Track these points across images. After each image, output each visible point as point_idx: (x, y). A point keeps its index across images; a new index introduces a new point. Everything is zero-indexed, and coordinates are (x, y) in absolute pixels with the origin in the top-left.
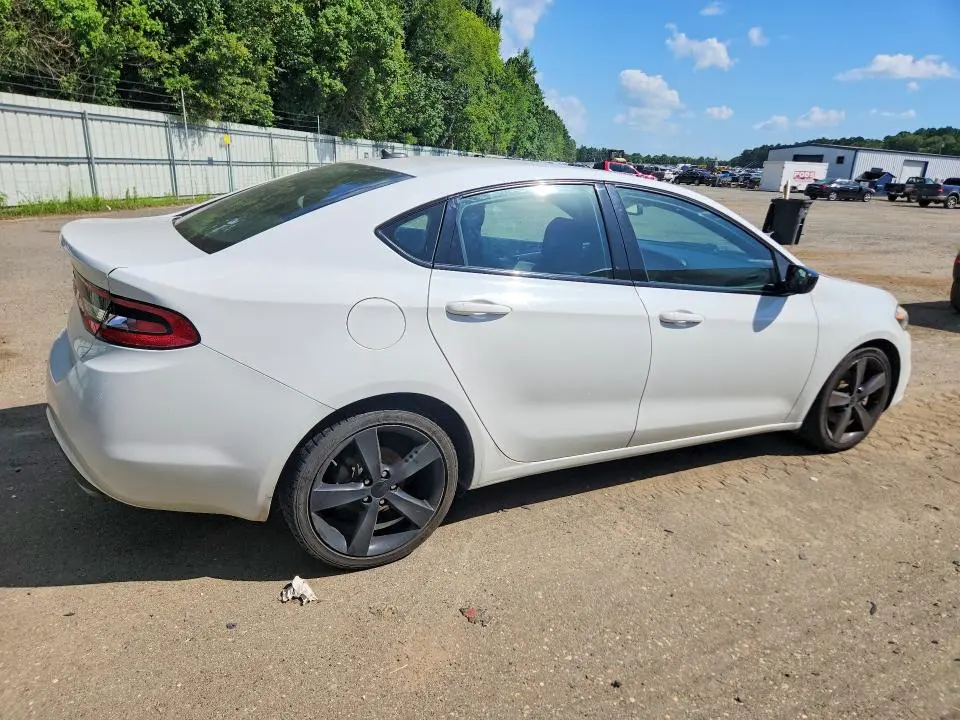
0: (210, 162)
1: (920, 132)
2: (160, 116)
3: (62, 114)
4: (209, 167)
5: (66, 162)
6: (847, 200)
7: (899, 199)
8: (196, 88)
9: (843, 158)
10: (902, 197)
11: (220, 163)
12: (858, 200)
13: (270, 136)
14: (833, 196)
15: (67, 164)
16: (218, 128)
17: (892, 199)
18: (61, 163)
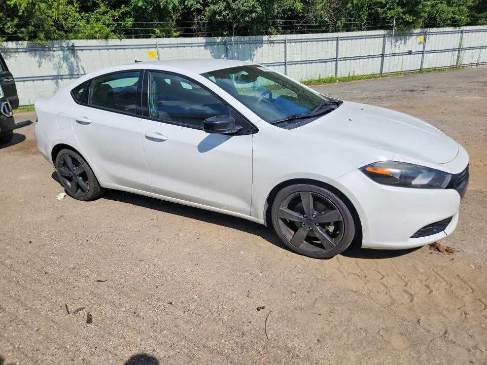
0: (410, 53)
2: (382, 32)
3: (327, 40)
4: (409, 56)
5: (326, 61)
8: (404, 13)
11: (416, 53)
13: (462, 32)
15: (325, 62)
16: (421, 33)
18: (323, 62)
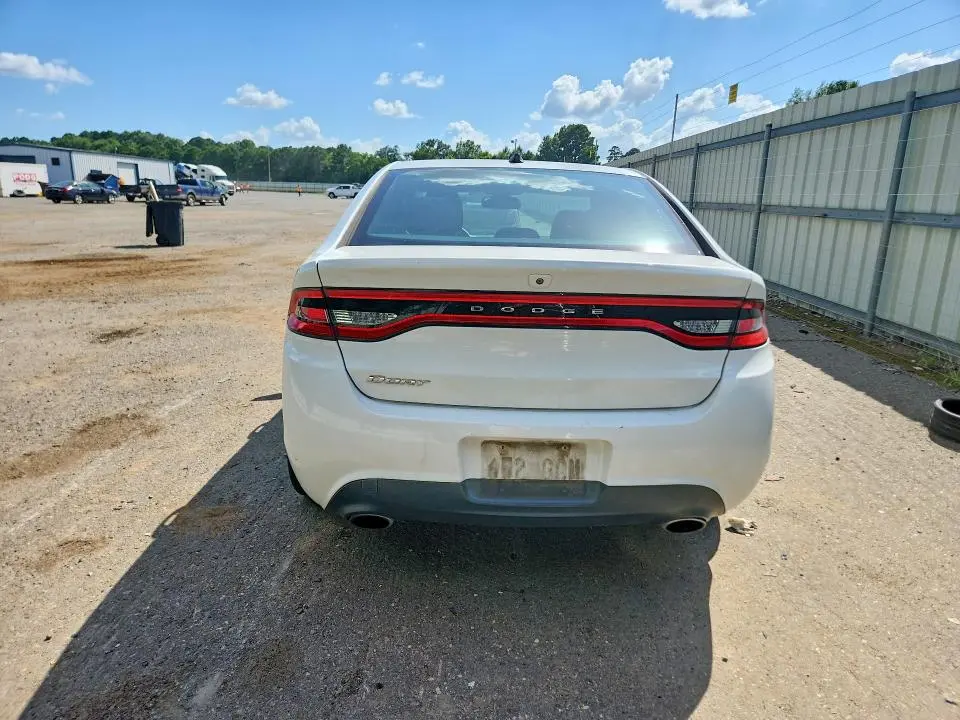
1: (84, 134)
6: (91, 202)
7: (137, 199)
9: (57, 159)
10: (140, 197)
12: (102, 202)
14: (79, 198)
17: (131, 199)
